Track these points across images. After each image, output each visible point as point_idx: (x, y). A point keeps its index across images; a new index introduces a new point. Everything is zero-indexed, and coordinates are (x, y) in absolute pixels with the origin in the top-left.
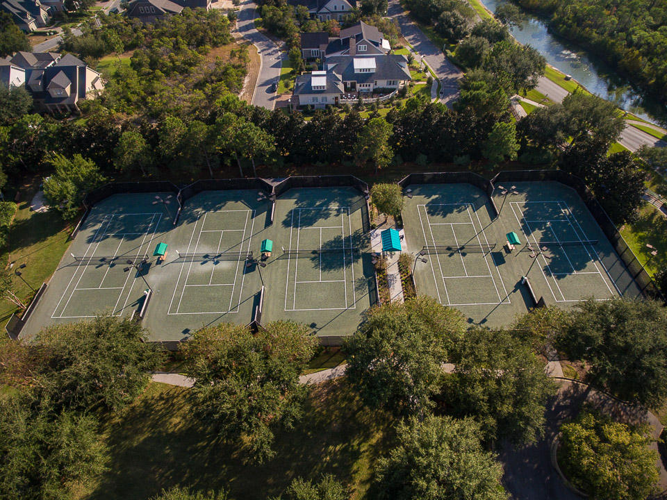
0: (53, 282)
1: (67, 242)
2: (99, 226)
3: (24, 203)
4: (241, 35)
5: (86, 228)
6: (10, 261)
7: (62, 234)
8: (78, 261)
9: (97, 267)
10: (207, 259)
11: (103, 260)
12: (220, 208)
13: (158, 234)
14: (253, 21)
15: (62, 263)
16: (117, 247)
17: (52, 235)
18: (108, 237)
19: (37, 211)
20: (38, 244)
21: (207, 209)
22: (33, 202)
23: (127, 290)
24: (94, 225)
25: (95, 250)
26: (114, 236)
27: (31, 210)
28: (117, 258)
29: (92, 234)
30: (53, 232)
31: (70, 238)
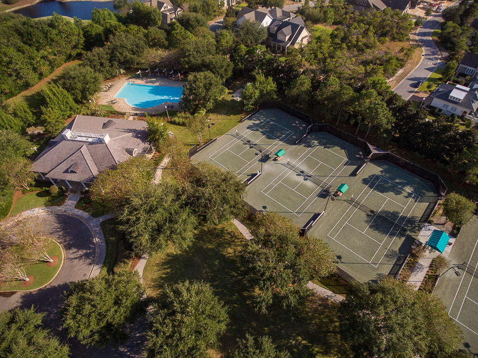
0: (221, 139)
1: (238, 122)
2: (258, 122)
3: (231, 91)
4: (417, 38)
5: (251, 120)
6: (209, 118)
7: (238, 117)
8: (237, 136)
9: (244, 144)
10: (301, 174)
11: (249, 141)
12: (328, 148)
13: (284, 144)
14: (432, 31)
15: (230, 132)
16: (259, 138)
17: (234, 115)
18: (258, 130)
19: (235, 98)
20: (225, 116)
21: (320, 144)
22: (236, 93)
23: (250, 165)
24: (256, 121)
25: (247, 134)
26: (261, 132)
27: (233, 96)
28: (255, 145)
29: (252, 124)
30: (235, 114)
31: (241, 121)
